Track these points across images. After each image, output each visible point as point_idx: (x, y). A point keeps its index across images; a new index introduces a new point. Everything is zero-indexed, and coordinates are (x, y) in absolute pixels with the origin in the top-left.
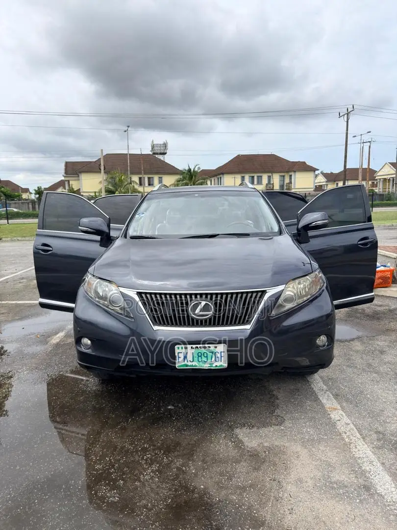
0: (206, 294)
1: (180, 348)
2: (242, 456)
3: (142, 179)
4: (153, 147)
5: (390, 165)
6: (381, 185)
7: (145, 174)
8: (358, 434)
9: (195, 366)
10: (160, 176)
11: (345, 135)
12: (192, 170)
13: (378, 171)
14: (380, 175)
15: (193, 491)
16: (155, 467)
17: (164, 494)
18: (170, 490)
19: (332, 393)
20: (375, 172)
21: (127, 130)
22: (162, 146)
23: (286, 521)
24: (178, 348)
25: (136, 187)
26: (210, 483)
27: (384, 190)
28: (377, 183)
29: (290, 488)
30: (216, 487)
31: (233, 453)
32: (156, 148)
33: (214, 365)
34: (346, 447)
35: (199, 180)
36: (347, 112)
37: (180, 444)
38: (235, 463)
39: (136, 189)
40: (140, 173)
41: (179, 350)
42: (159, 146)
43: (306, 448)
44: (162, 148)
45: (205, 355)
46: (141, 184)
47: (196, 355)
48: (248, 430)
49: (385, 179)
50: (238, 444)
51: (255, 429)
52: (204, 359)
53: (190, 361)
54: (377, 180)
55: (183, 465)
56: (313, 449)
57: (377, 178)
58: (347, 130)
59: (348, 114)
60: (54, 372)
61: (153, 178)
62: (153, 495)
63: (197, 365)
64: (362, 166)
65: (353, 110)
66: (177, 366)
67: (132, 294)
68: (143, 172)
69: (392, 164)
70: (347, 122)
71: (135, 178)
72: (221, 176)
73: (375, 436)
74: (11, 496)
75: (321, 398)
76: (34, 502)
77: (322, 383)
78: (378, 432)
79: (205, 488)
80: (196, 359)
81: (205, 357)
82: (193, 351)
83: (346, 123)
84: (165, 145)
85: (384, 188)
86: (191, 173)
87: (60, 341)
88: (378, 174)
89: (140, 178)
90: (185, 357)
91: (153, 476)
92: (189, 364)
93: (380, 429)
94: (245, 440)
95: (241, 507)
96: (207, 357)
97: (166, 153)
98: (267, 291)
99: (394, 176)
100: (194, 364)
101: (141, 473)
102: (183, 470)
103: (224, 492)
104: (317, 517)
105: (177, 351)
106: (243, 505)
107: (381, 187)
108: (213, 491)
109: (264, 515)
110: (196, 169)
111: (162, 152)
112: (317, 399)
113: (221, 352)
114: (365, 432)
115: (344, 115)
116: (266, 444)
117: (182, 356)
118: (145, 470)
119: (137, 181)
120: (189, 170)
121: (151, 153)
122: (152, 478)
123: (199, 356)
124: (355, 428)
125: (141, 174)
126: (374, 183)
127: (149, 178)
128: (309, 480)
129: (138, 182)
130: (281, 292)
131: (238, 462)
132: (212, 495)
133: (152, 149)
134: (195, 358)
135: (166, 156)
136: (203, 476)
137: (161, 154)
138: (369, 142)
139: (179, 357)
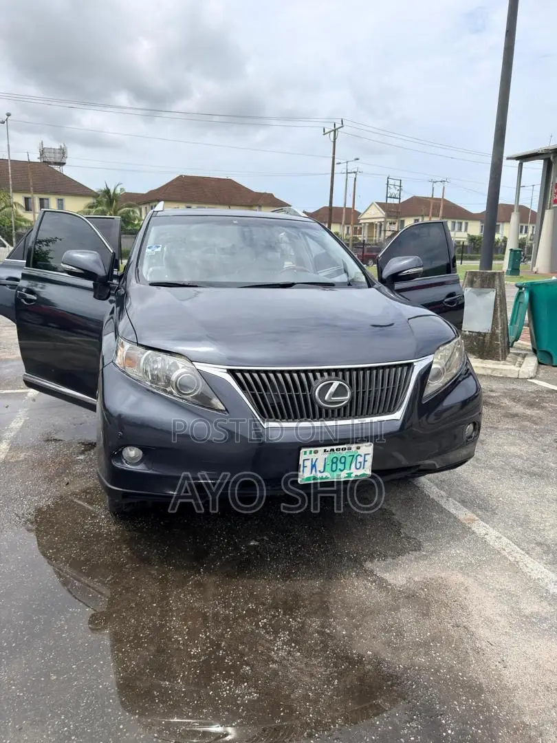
0: (336, 370)
1: (308, 453)
2: (395, 599)
3: (31, 201)
4: (42, 152)
5: (378, 207)
6: (365, 232)
7: (36, 192)
8: (518, 549)
9: (325, 478)
10: (60, 197)
11: (331, 159)
12: (112, 191)
13: (362, 212)
14: (366, 218)
15: (360, 662)
16: (284, 636)
17: (321, 674)
18: (327, 666)
19: (455, 499)
20: (359, 214)
21: (7, 120)
22: (57, 151)
23: (506, 679)
24: (305, 453)
25: (21, 212)
26: (377, 645)
27: (370, 238)
28: (361, 228)
29: (483, 632)
30: (389, 650)
31: (380, 597)
32: (47, 154)
33: (353, 475)
34: (515, 568)
35: (122, 208)
36: (333, 128)
37: (299, 596)
38: (394, 610)
39: (20, 216)
40: (28, 192)
41: (306, 455)
42: (53, 151)
43: (468, 576)
44: (58, 155)
45: (343, 460)
46: (27, 209)
47: (329, 462)
48: (383, 563)
49: (371, 224)
50: (382, 585)
51: (389, 560)
52: (340, 466)
53: (320, 471)
54: (361, 224)
55: (323, 626)
56: (479, 576)
57: (361, 221)
58: (334, 154)
59: (335, 131)
60: (27, 508)
61: (48, 199)
62: (307, 679)
63: (329, 476)
64: (345, 205)
65: (342, 127)
66: (299, 480)
67: (220, 372)
68: (32, 189)
69: (379, 204)
70: (334, 142)
71: (19, 199)
72: (156, 203)
73: (538, 549)
74: (69, 727)
75: (447, 507)
76: (118, 730)
77: (434, 487)
78: (540, 544)
79: (375, 655)
80: (328, 468)
81: (341, 463)
82: (326, 455)
83: (332, 144)
84: (63, 152)
85: (370, 236)
86: (110, 196)
87: (6, 457)
88: (362, 217)
89: (26, 199)
90: (314, 466)
91: (290, 651)
92: (319, 475)
93: (539, 539)
94: (386, 576)
95: (439, 671)
96: (344, 463)
97: (64, 164)
98: (415, 364)
99: (383, 220)
100: (324, 475)
101: (269, 650)
102: (328, 634)
103: (403, 655)
104: (538, 666)
105: (302, 457)
106: (440, 667)
107: (366, 235)
108: (387, 656)
109: (474, 677)
110: (118, 191)
111: (58, 161)
112: (442, 510)
113: (365, 455)
114: (524, 545)
115: (330, 132)
116: (416, 579)
117: (308, 464)
118: (272, 642)
119: (22, 202)
120: (107, 192)
121: (39, 161)
122: (289, 652)
123: (333, 463)
124: (511, 543)
125: (30, 193)
126: (356, 228)
127: (41, 200)
128: (499, 618)
129: (23, 205)
130: (430, 366)
131: (396, 609)
132: (390, 662)
133: (41, 155)
134: (326, 468)
135: (64, 167)
136: (361, 637)
137: (56, 163)
138: (355, 172)
139: (304, 467)
